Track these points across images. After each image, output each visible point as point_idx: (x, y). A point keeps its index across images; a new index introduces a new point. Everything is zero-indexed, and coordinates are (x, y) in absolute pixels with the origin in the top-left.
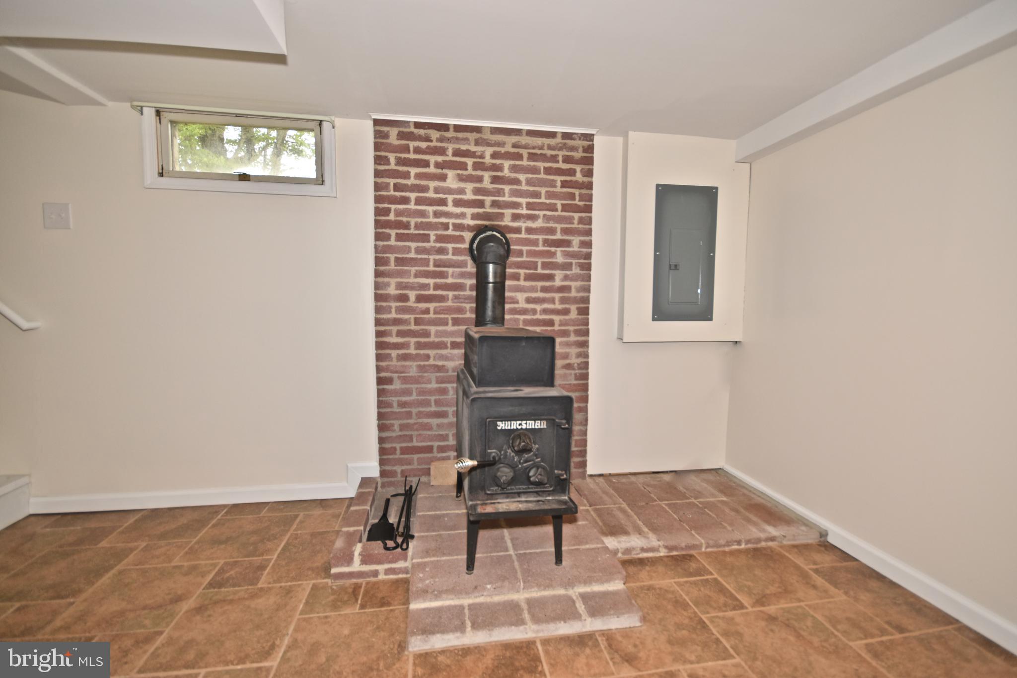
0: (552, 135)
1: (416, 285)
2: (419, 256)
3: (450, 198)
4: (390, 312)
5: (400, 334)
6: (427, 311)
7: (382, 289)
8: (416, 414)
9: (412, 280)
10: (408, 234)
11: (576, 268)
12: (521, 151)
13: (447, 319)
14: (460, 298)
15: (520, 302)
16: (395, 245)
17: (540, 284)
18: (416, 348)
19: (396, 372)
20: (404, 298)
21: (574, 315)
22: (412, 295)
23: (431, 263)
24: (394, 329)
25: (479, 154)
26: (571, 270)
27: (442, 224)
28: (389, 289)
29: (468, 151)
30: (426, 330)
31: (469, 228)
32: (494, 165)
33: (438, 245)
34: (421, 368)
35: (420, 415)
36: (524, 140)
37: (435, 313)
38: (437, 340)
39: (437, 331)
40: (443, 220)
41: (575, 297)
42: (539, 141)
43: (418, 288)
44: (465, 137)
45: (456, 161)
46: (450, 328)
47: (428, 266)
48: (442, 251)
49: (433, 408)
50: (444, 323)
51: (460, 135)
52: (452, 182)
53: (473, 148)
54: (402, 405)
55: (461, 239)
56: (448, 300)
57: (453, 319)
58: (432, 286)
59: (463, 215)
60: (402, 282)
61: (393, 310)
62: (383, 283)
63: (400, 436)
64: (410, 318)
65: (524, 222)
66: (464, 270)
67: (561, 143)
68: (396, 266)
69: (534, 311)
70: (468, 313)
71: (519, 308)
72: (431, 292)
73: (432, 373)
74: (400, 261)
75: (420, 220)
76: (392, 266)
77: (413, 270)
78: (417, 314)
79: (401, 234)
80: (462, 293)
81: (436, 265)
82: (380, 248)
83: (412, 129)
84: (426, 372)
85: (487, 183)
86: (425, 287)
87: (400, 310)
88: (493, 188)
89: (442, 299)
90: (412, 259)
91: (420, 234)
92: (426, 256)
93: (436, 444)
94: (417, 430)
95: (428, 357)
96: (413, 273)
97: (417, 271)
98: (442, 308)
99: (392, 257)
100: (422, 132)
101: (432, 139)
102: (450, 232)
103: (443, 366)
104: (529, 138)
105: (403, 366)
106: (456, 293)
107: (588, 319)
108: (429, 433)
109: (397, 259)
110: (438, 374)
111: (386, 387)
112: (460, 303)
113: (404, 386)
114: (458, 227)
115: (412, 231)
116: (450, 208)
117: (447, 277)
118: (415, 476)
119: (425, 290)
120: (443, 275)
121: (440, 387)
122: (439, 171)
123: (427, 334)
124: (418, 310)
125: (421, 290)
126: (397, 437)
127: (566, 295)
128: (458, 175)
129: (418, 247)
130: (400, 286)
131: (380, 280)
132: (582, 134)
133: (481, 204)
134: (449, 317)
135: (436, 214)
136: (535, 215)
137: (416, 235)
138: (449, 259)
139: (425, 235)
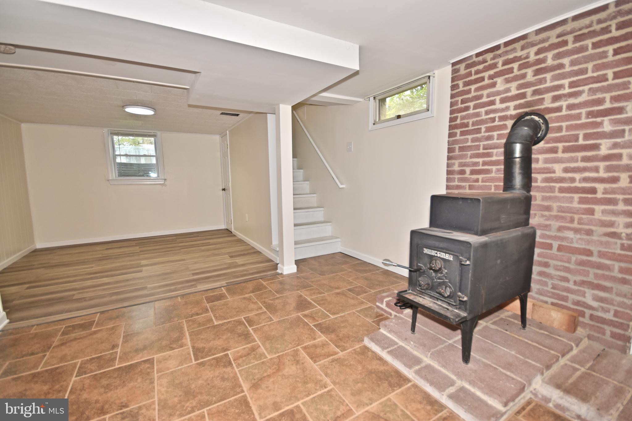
0: (604, 8)
2: (473, 144)
3: (498, 98)
4: (455, 181)
6: (477, 180)
9: (468, 160)
10: (467, 130)
12: (566, 38)
13: (491, 186)
15: (557, 171)
16: (459, 139)
17: (580, 154)
20: (463, 172)
22: (468, 170)
23: (481, 147)
24: (456, 192)
25: (525, 56)
26: (623, 137)
27: (491, 118)
28: (455, 167)
29: (515, 57)
31: (511, 117)
32: (538, 60)
33: (487, 134)
36: (571, 26)
37: (483, 181)
40: (492, 116)
41: (627, 165)
42: (587, 21)
43: (472, 165)
44: (513, 48)
45: (505, 69)
47: (479, 149)
48: (489, 138)
51: (509, 48)
52: (500, 86)
53: (519, 54)
55: (504, 127)
56: (492, 172)
58: (481, 163)
59: (507, 108)
60: (462, 162)
61: (456, 180)
64: (466, 185)
65: (565, 101)
67: (614, 12)
68: (459, 152)
69: (573, 180)
71: (555, 177)
72: (481, 167)
74: (461, 149)
75: (475, 119)
76: (457, 153)
77: (469, 153)
78: (471, 182)
79: (463, 131)
81: (484, 149)
82: (451, 142)
83: (475, 59)
85: (530, 77)
86: (476, 164)
87: (460, 180)
88: (535, 80)
89: (488, 172)
90: (469, 146)
91: (475, 129)
92: (478, 143)
96: (469, 156)
97: (471, 154)
98: (487, 178)
99: (457, 147)
100: (480, 58)
101: (487, 60)
102: (497, 123)
109: (460, 147)
114: (502, 118)
115: (471, 128)
116: (498, 106)
117: (492, 156)
119: (476, 166)
120: (489, 155)
122: (491, 81)
124: (471, 180)
125: (474, 167)
127: (614, 163)
128: (506, 79)
129: (473, 138)
130: (461, 165)
131: (450, 161)
133: (523, 95)
135: (487, 113)
136: (579, 91)
137: (472, 130)
138: (495, 143)
139: (478, 129)
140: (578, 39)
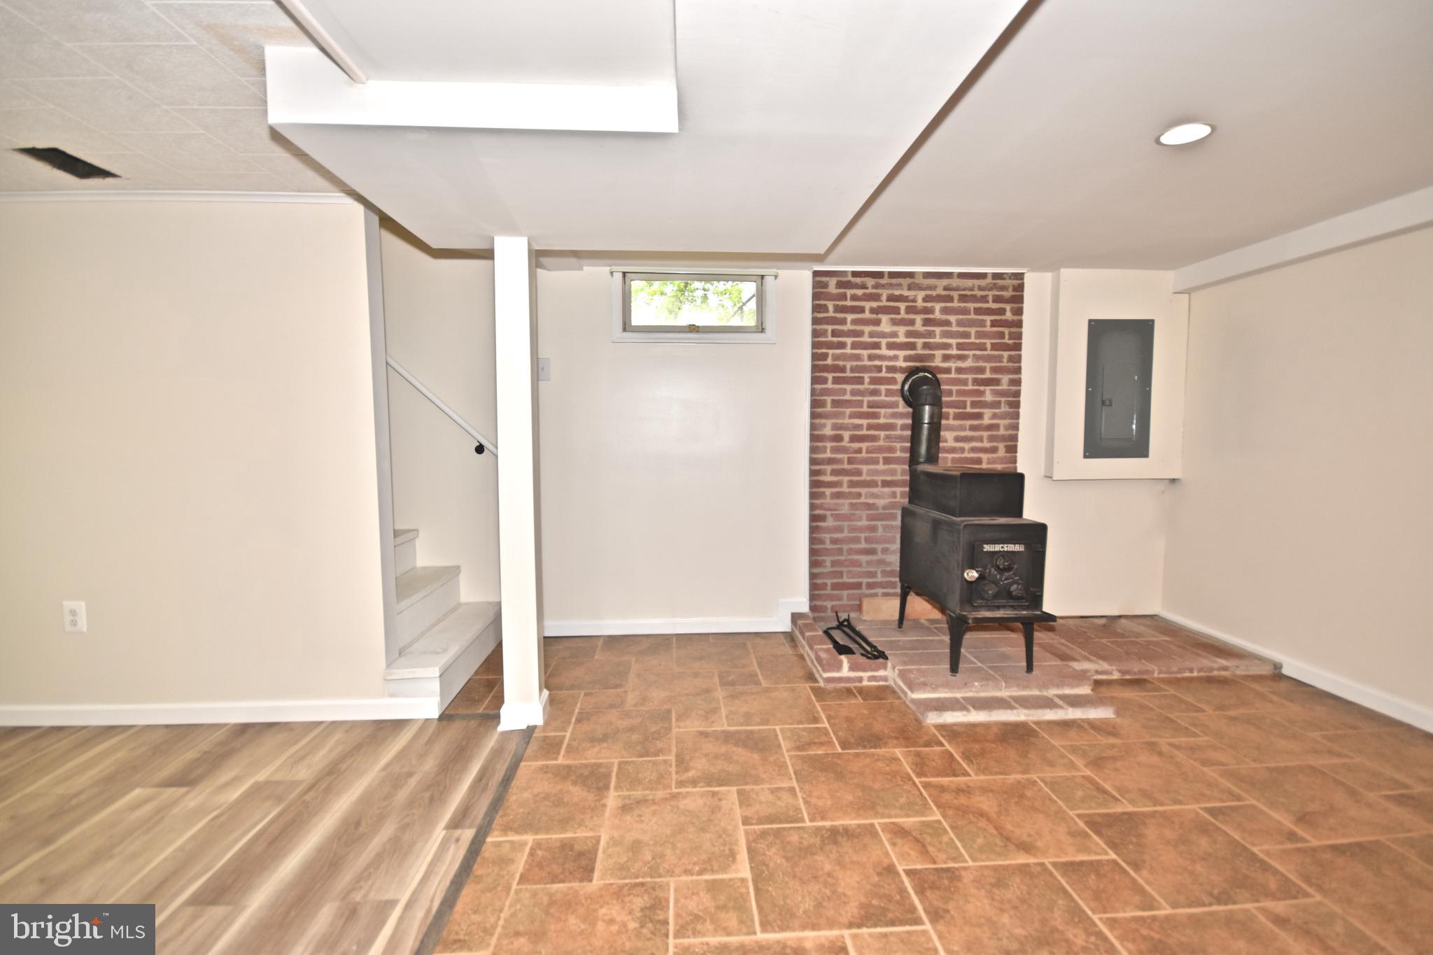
0: (983, 276)
1: (850, 426)
2: (854, 398)
3: (884, 342)
4: (825, 452)
5: (834, 472)
6: (859, 451)
7: (819, 430)
8: (847, 551)
9: (847, 421)
10: (844, 377)
11: (1005, 407)
12: (952, 293)
13: (879, 458)
14: (892, 438)
15: (949, 441)
16: (832, 388)
17: (969, 423)
18: (849, 487)
19: (830, 510)
20: (838, 438)
21: (1002, 452)
22: (846, 435)
23: (865, 404)
24: (829, 468)
25: (912, 298)
26: (1000, 408)
27: (876, 366)
28: (825, 430)
29: (901, 295)
30: (858, 469)
31: (902, 370)
32: (925, 308)
33: (872, 387)
34: (852, 506)
35: (850, 551)
36: (955, 282)
37: (868, 452)
38: (868, 478)
39: (868, 470)
40: (877, 363)
41: (1003, 436)
42: (969, 283)
43: (852, 429)
44: (898, 282)
45: (890, 306)
46: (881, 467)
47: (862, 407)
48: (875, 393)
49: (863, 545)
50: (876, 462)
51: (894, 281)
52: (885, 326)
53: (906, 293)
54: (834, 541)
55: (892, 381)
56: (880, 439)
57: (884, 458)
58: (865, 426)
59: (895, 358)
60: (837, 423)
61: (828, 450)
62: (819, 424)
63: (832, 572)
64: (844, 458)
65: (955, 362)
66: (895, 410)
67: (991, 283)
68: (832, 408)
69: (962, 450)
70: (898, 451)
71: (947, 446)
72: (864, 432)
73: (863, 510)
74: (836, 403)
75: (855, 363)
76: (829, 408)
77: (848, 411)
78: (850, 453)
79: (838, 377)
80: (893, 433)
81: (869, 407)
82: (818, 391)
83: (850, 278)
84: (857, 509)
85: (919, 326)
86: (858, 427)
87: (834, 450)
88: (925, 330)
89: (874, 438)
90: (847, 401)
91: (855, 377)
92: (860, 398)
93: (865, 581)
94: (848, 566)
95: (859, 495)
96: (847, 414)
97: (851, 412)
98: (874, 448)
99: (829, 399)
100: (858, 280)
101: (868, 286)
102: (884, 374)
103: (874, 504)
104: (960, 280)
105: (836, 504)
106: (888, 433)
107: (1016, 457)
108: (859, 569)
109: (833, 401)
110: (869, 512)
111: (820, 524)
112: (892, 442)
113: (836, 523)
114: (891, 369)
115: (848, 374)
116: (884, 351)
118: (844, 611)
119: (858, 431)
120: (875, 416)
121: (870, 525)
122: (874, 316)
123: (859, 473)
124: (851, 449)
125: (854, 430)
126: (828, 573)
127: (994, 433)
128: (892, 319)
129: (853, 389)
130: (835, 427)
131: (817, 421)
132: (1013, 274)
133: (912, 346)
134: (881, 456)
135: (871, 358)
136: (965, 355)
137: (851, 377)
138: (882, 400)
139: (859, 377)
140: (963, 298)
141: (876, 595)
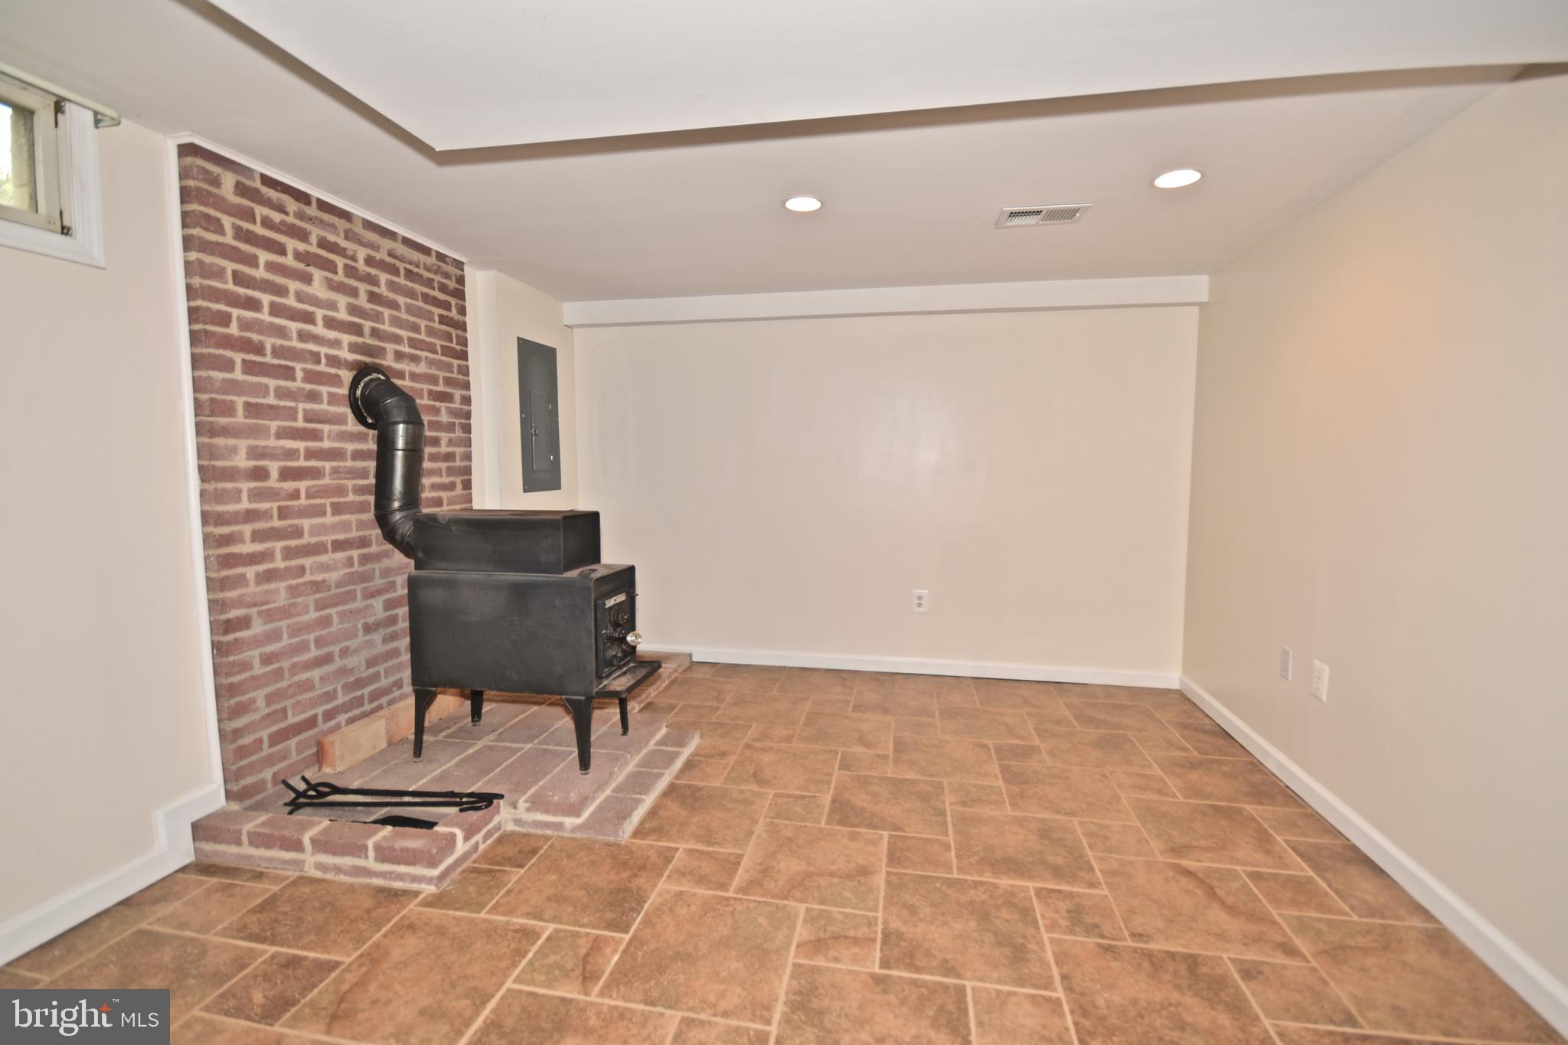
0: (426, 251)
1: (279, 452)
2: (282, 403)
3: (319, 313)
4: (239, 500)
5: (257, 536)
6: (295, 495)
7: (225, 459)
8: (289, 670)
9: (272, 442)
10: (262, 364)
11: (459, 431)
12: (398, 263)
13: (325, 504)
14: (341, 472)
16: (243, 381)
18: (285, 558)
19: (255, 605)
20: (261, 474)
21: (459, 486)
22: (274, 467)
23: (300, 416)
24: (247, 529)
25: (350, 253)
26: (455, 433)
27: (311, 353)
28: (237, 458)
29: (336, 244)
30: (296, 526)
31: (350, 365)
32: (369, 274)
33: (308, 387)
34: (294, 591)
35: (295, 669)
36: (401, 249)
37: (309, 496)
38: (313, 540)
39: (312, 527)
40: (311, 347)
41: (460, 467)
42: (416, 256)
43: (282, 457)
44: (331, 222)
45: (323, 257)
46: (329, 519)
47: (295, 419)
48: (313, 397)
49: (314, 653)
50: (320, 512)
51: (327, 217)
52: (318, 288)
53: (343, 243)
54: (267, 660)
55: (335, 380)
56: (325, 475)
57: (333, 505)
58: (302, 453)
59: (336, 344)
60: (257, 447)
61: (245, 496)
62: (226, 447)
63: (269, 715)
64: (271, 508)
65: (408, 365)
66: (343, 428)
67: (435, 264)
70: (350, 494)
72: (302, 463)
73: (308, 595)
74: (252, 409)
75: (279, 342)
76: (240, 417)
77: (274, 425)
78: (282, 500)
79: (250, 361)
80: (342, 464)
81: (306, 420)
82: (218, 384)
83: (258, 184)
84: (300, 595)
85: (362, 301)
86: (291, 454)
87: (255, 495)
88: (371, 309)
89: (316, 473)
90: (271, 407)
91: (280, 366)
92: (292, 404)
93: (320, 710)
94: (292, 696)
95: (302, 570)
96: (273, 431)
97: (279, 427)
98: (316, 489)
99: (240, 401)
100: (272, 194)
101: (288, 210)
102: (323, 367)
103: (324, 581)
104: (404, 247)
105: (267, 592)
106: (335, 464)
107: (471, 494)
108: (310, 695)
109: (247, 405)
110: (318, 596)
111: (239, 635)
112: (340, 479)
113: (268, 627)
114: (333, 361)
115: (268, 359)
116: (320, 329)
117: (321, 439)
118: (293, 775)
119: (293, 460)
120: (315, 435)
121: (321, 616)
122: (301, 266)
123: (298, 533)
124: (283, 493)
125: (287, 460)
126: (263, 718)
127: (451, 464)
128: (327, 278)
129: (279, 387)
130: (254, 453)
132: (455, 260)
133: (358, 330)
134: (327, 502)
135: (302, 336)
136: (417, 356)
137: (273, 365)
138: (322, 410)
139: (287, 367)
140: (409, 275)
141: (338, 727)
